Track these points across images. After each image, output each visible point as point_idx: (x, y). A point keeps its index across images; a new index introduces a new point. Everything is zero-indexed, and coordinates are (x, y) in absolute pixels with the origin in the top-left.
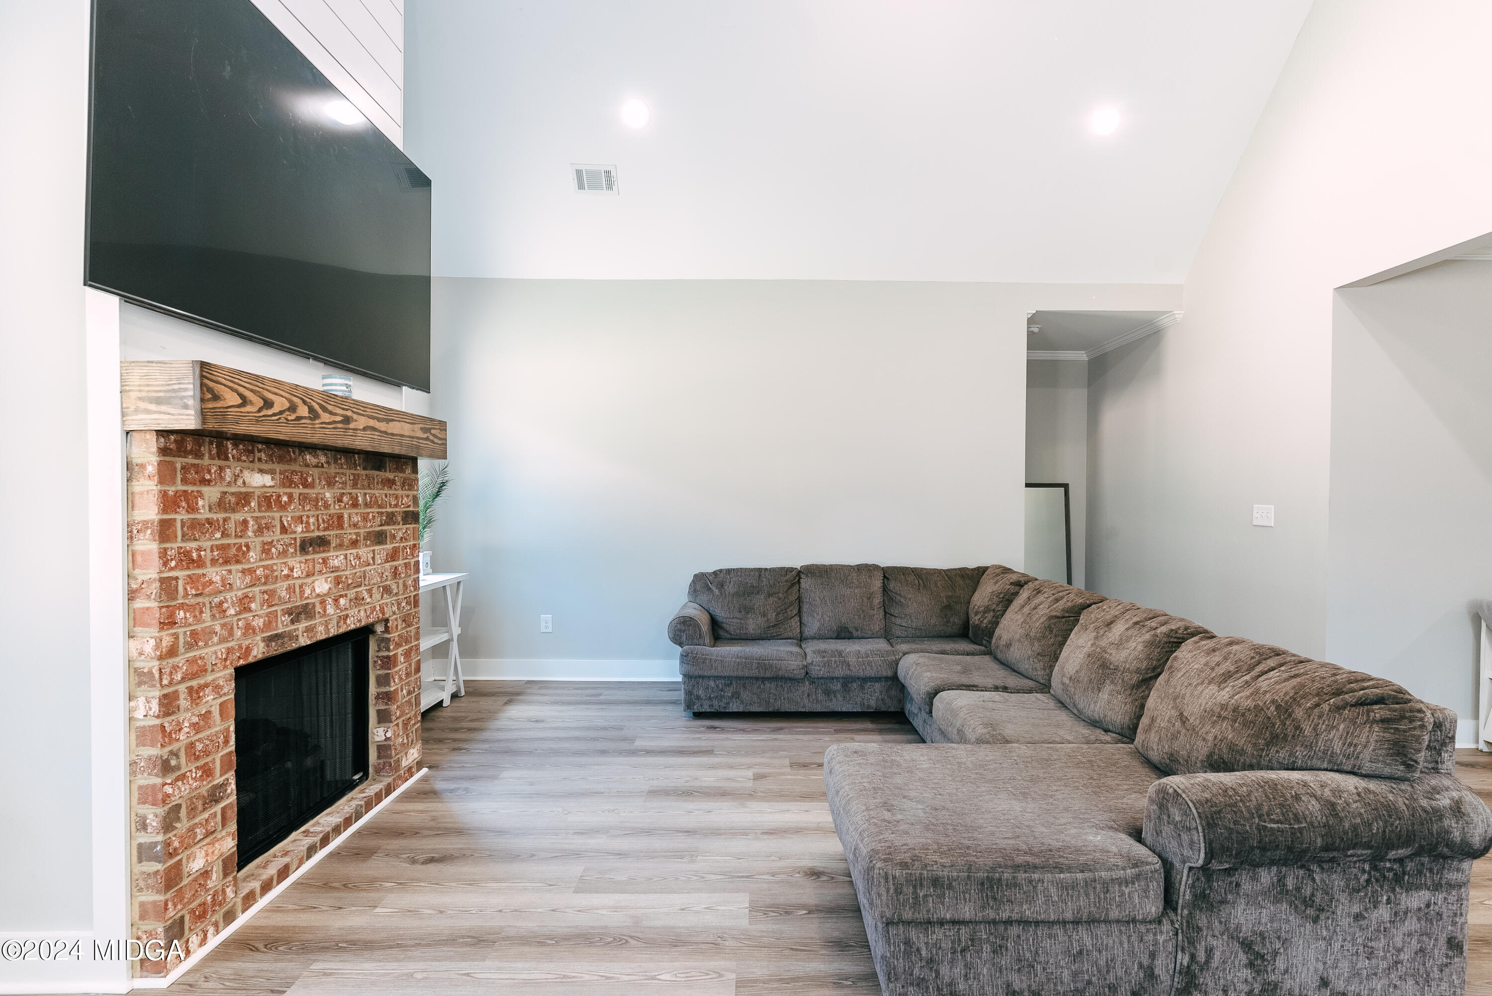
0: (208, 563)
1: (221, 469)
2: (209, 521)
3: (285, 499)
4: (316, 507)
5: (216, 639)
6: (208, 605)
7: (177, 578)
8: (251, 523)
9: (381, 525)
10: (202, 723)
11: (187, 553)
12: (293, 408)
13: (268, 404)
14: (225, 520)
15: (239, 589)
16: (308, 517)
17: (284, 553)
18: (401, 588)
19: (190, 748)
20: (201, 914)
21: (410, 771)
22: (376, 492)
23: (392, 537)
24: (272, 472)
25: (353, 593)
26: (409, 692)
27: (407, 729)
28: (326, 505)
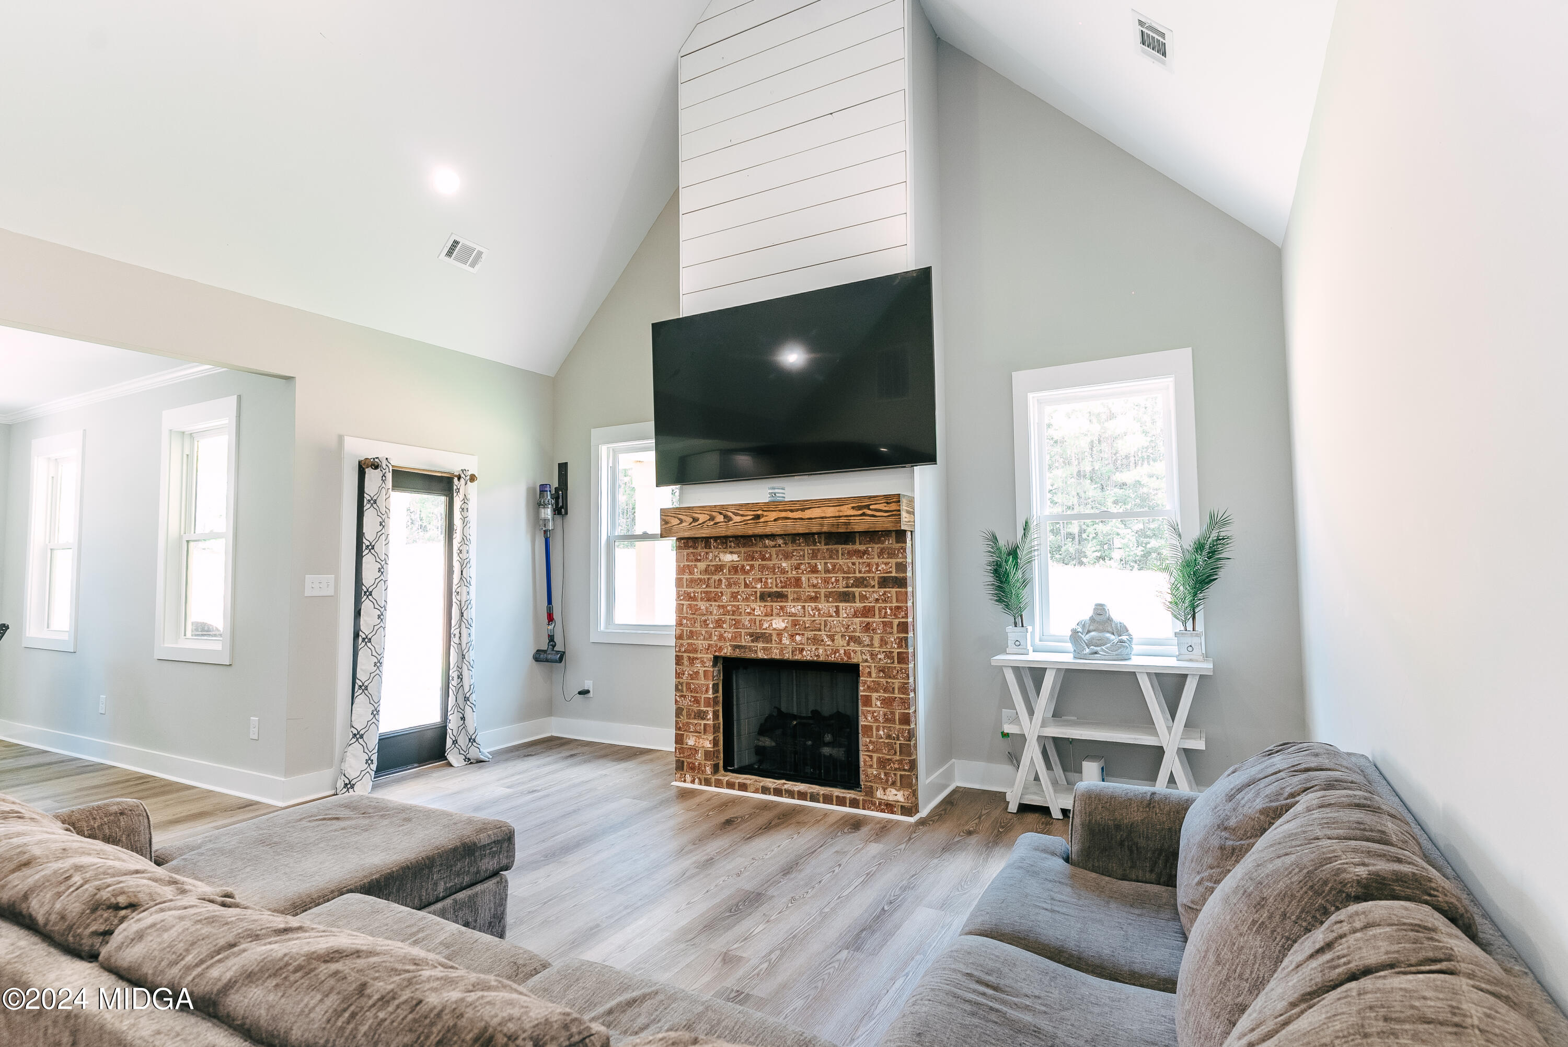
0: (699, 599)
1: (707, 553)
2: (701, 580)
3: (748, 568)
4: (774, 573)
5: (702, 637)
6: (699, 620)
7: (683, 605)
8: (724, 581)
9: (847, 587)
10: (694, 676)
11: (689, 594)
12: (712, 518)
13: (695, 520)
14: (708, 579)
15: (716, 615)
16: (767, 579)
17: (747, 599)
18: (876, 643)
19: (688, 684)
20: (692, 768)
21: (889, 807)
22: (841, 561)
23: (863, 598)
24: (739, 553)
25: (810, 634)
26: (889, 737)
27: (884, 767)
28: (783, 572)
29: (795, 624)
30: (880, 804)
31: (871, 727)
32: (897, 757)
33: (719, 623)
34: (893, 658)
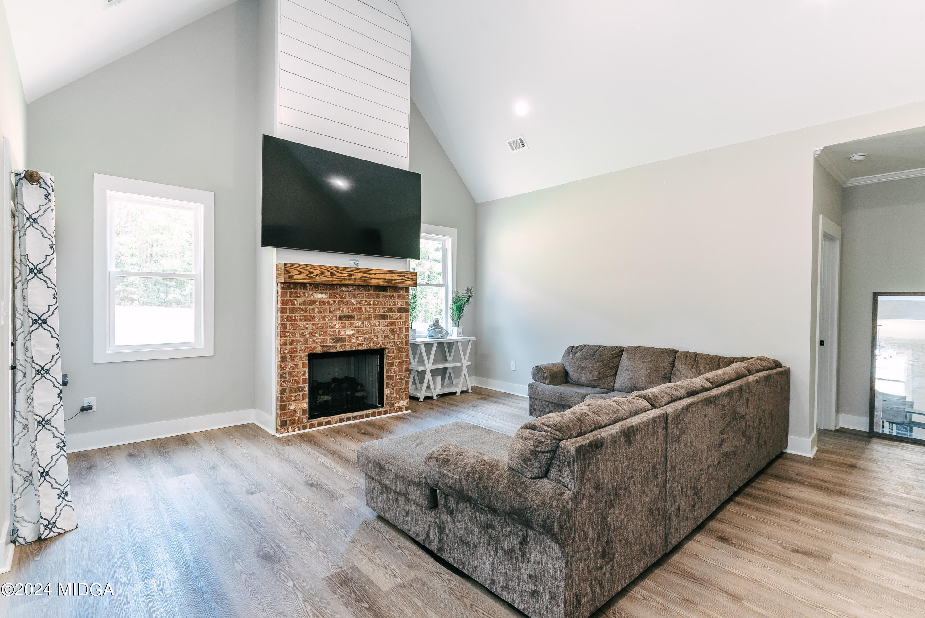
0: (299, 320)
1: (304, 293)
2: (300, 309)
3: (332, 302)
4: (347, 305)
5: (301, 343)
6: (298, 333)
8: (316, 309)
9: (384, 312)
10: (295, 367)
11: (291, 317)
12: (322, 273)
13: (311, 273)
14: (305, 308)
15: (310, 329)
16: (343, 308)
17: (331, 320)
18: (396, 337)
19: (290, 373)
20: (293, 422)
21: (400, 409)
22: (381, 300)
23: (391, 317)
24: (326, 294)
25: (366, 336)
26: (401, 378)
27: (399, 392)
28: (352, 304)
29: (358, 331)
30: (397, 409)
31: (393, 376)
32: (404, 387)
33: (313, 334)
34: (403, 343)
